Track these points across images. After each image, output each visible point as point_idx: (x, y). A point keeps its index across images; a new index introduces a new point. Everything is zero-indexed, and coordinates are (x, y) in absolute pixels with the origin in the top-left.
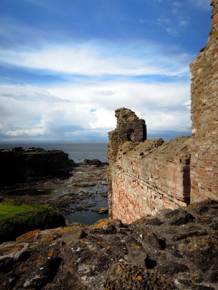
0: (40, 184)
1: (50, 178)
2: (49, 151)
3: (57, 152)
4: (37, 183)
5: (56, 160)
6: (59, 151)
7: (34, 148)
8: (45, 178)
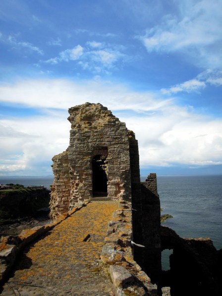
0: (13, 228)
1: (26, 220)
2: (28, 188)
3: (38, 188)
4: (10, 227)
5: (36, 198)
6: (41, 187)
7: (12, 185)
8: (20, 221)
